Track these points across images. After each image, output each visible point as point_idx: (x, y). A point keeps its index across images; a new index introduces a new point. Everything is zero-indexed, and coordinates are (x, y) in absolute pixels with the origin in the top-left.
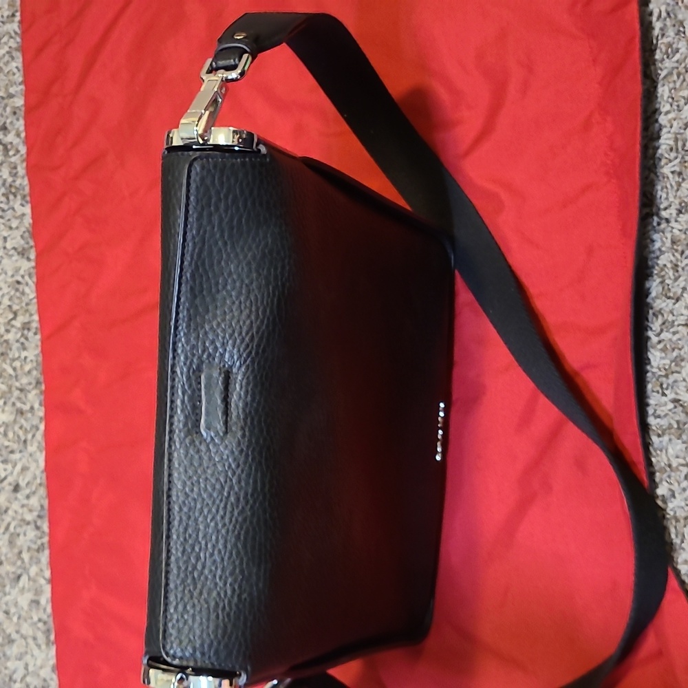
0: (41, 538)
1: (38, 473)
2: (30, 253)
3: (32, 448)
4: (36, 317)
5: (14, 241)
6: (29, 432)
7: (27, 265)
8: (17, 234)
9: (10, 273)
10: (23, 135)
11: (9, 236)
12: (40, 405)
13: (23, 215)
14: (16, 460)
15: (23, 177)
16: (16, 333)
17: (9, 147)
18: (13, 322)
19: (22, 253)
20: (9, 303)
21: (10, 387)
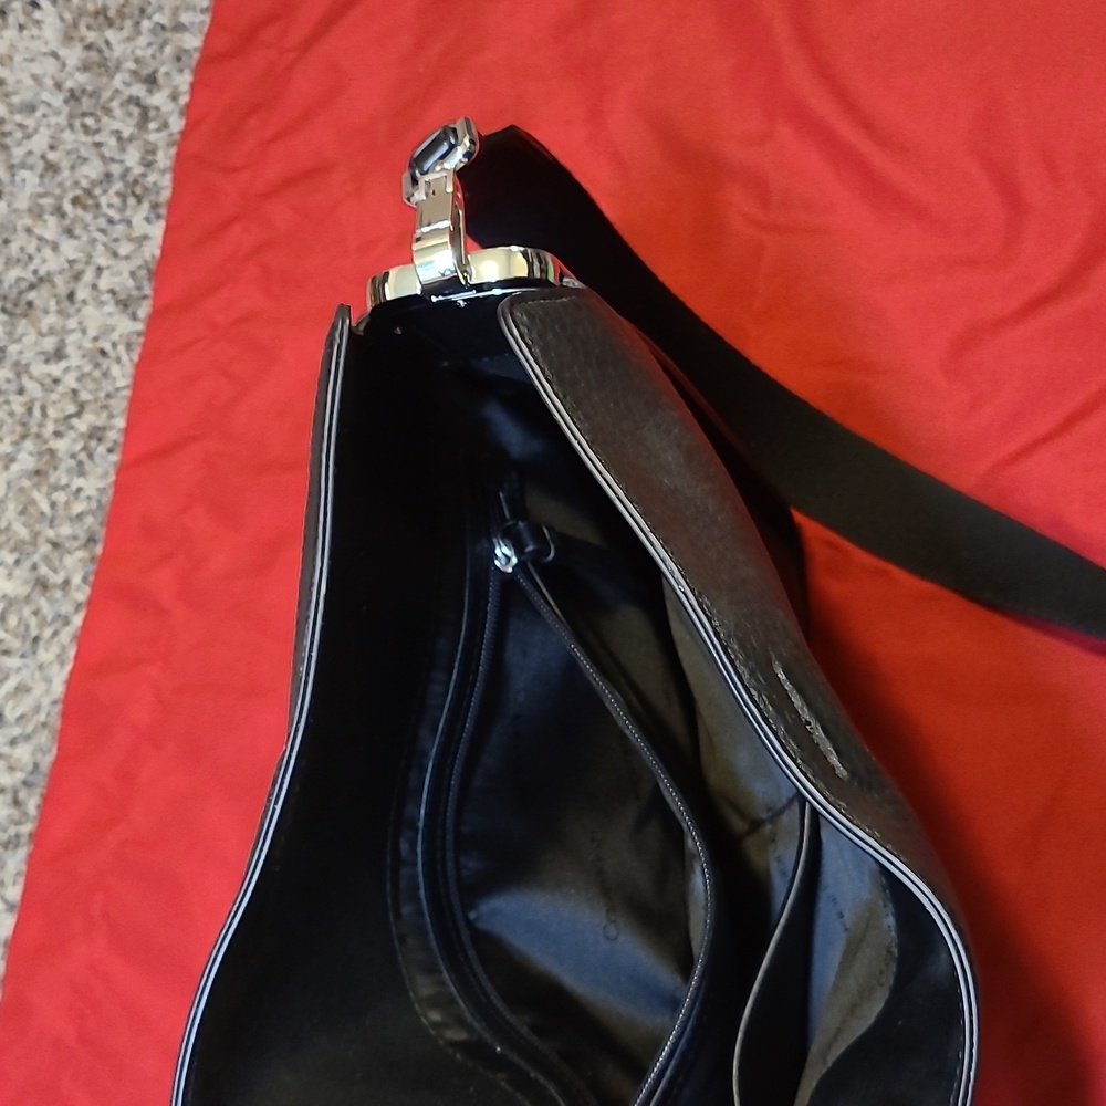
0: (19, 823)
1: (46, 702)
2: (140, 306)
3: (46, 655)
4: (120, 423)
5: (116, 279)
6: (50, 624)
7: (128, 327)
8: (126, 267)
9: (92, 333)
10: (184, 99)
11: (108, 268)
12: (84, 580)
13: (145, 237)
14: (10, 669)
15: (163, 172)
16: (75, 441)
17: (152, 113)
18: (75, 421)
19: (124, 304)
20: (74, 385)
21: (36, 535)
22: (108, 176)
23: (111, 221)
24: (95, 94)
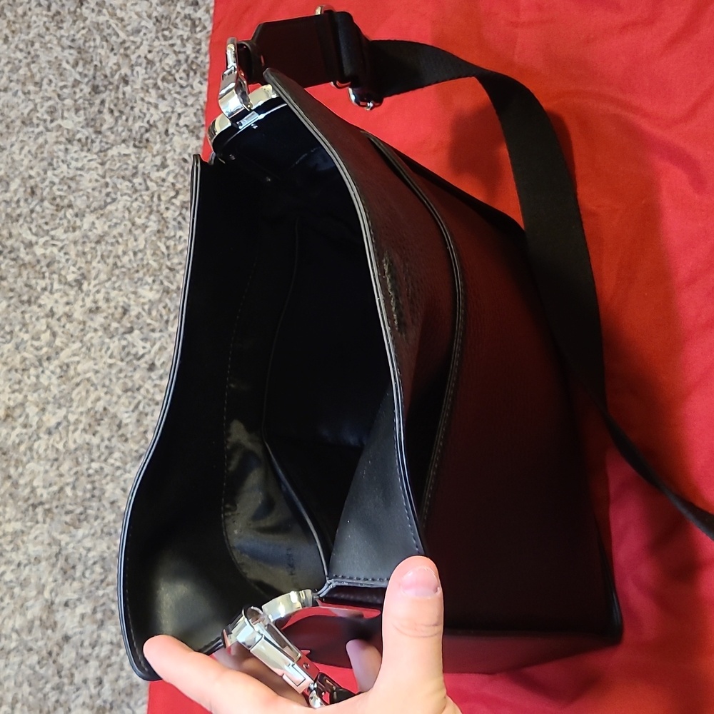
2: (200, 131)
5: (188, 118)
6: (172, 313)
7: (195, 144)
8: (191, 111)
9: (178, 150)
10: (212, 12)
11: (184, 112)
14: (155, 339)
15: (206, 55)
16: (175, 211)
17: (197, 22)
18: (174, 200)
19: (193, 131)
20: (172, 181)
21: (161, 266)
22: (179, 61)
23: (182, 87)
24: (167, 18)
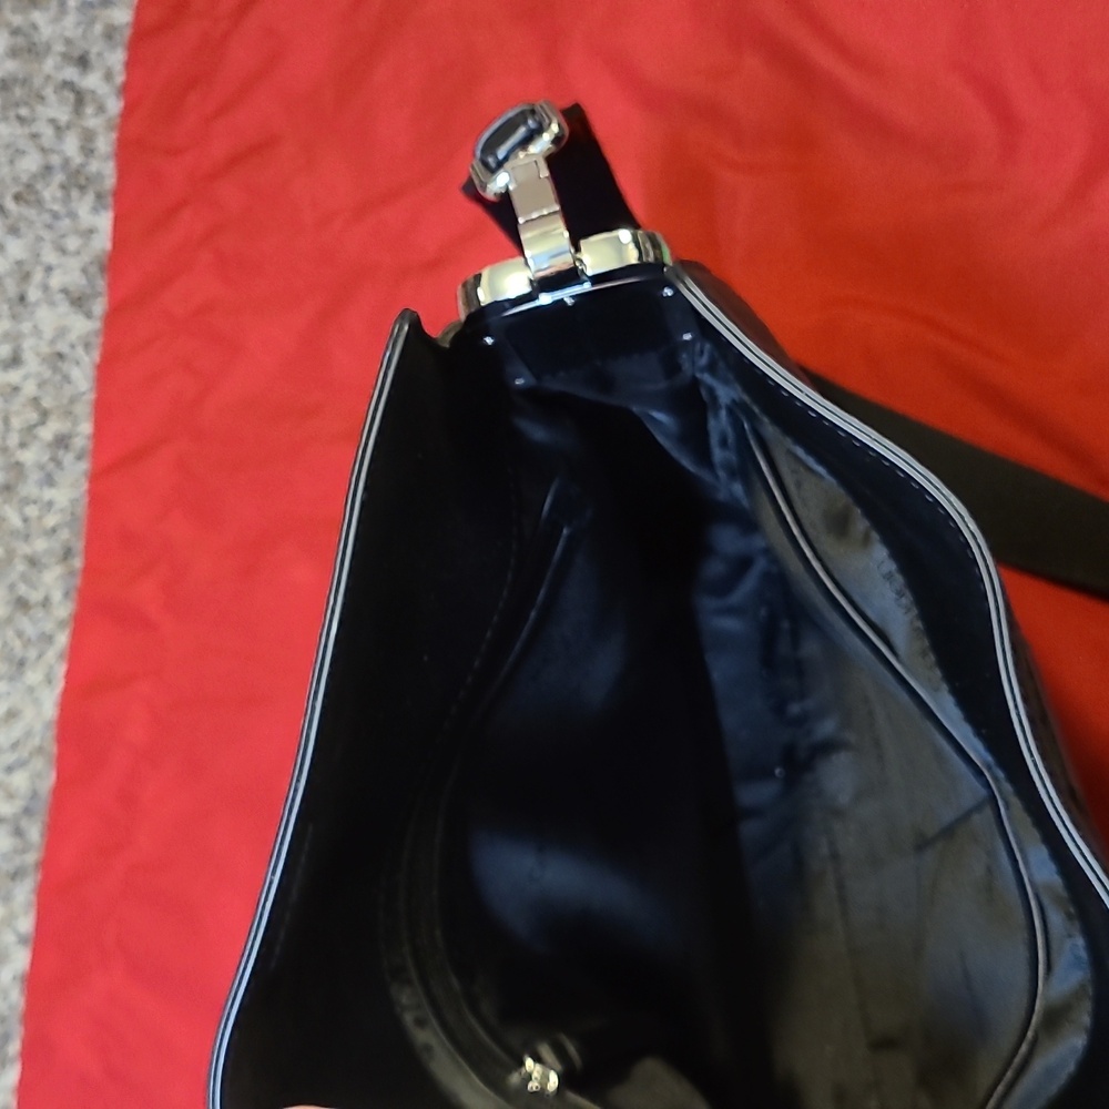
0: (24, 851)
1: (38, 727)
2: (94, 303)
3: (33, 676)
4: (86, 428)
5: (68, 277)
6: (33, 646)
7: (85, 326)
8: (76, 264)
9: (48, 335)
10: (120, 78)
11: (59, 266)
12: (66, 595)
13: (91, 231)
15: (105, 159)
16: (41, 451)
17: (88, 98)
18: (39, 430)
19: (78, 302)
20: (35, 392)
21: (11, 553)
22: (48, 169)
23: (56, 216)
24: (25, 82)
